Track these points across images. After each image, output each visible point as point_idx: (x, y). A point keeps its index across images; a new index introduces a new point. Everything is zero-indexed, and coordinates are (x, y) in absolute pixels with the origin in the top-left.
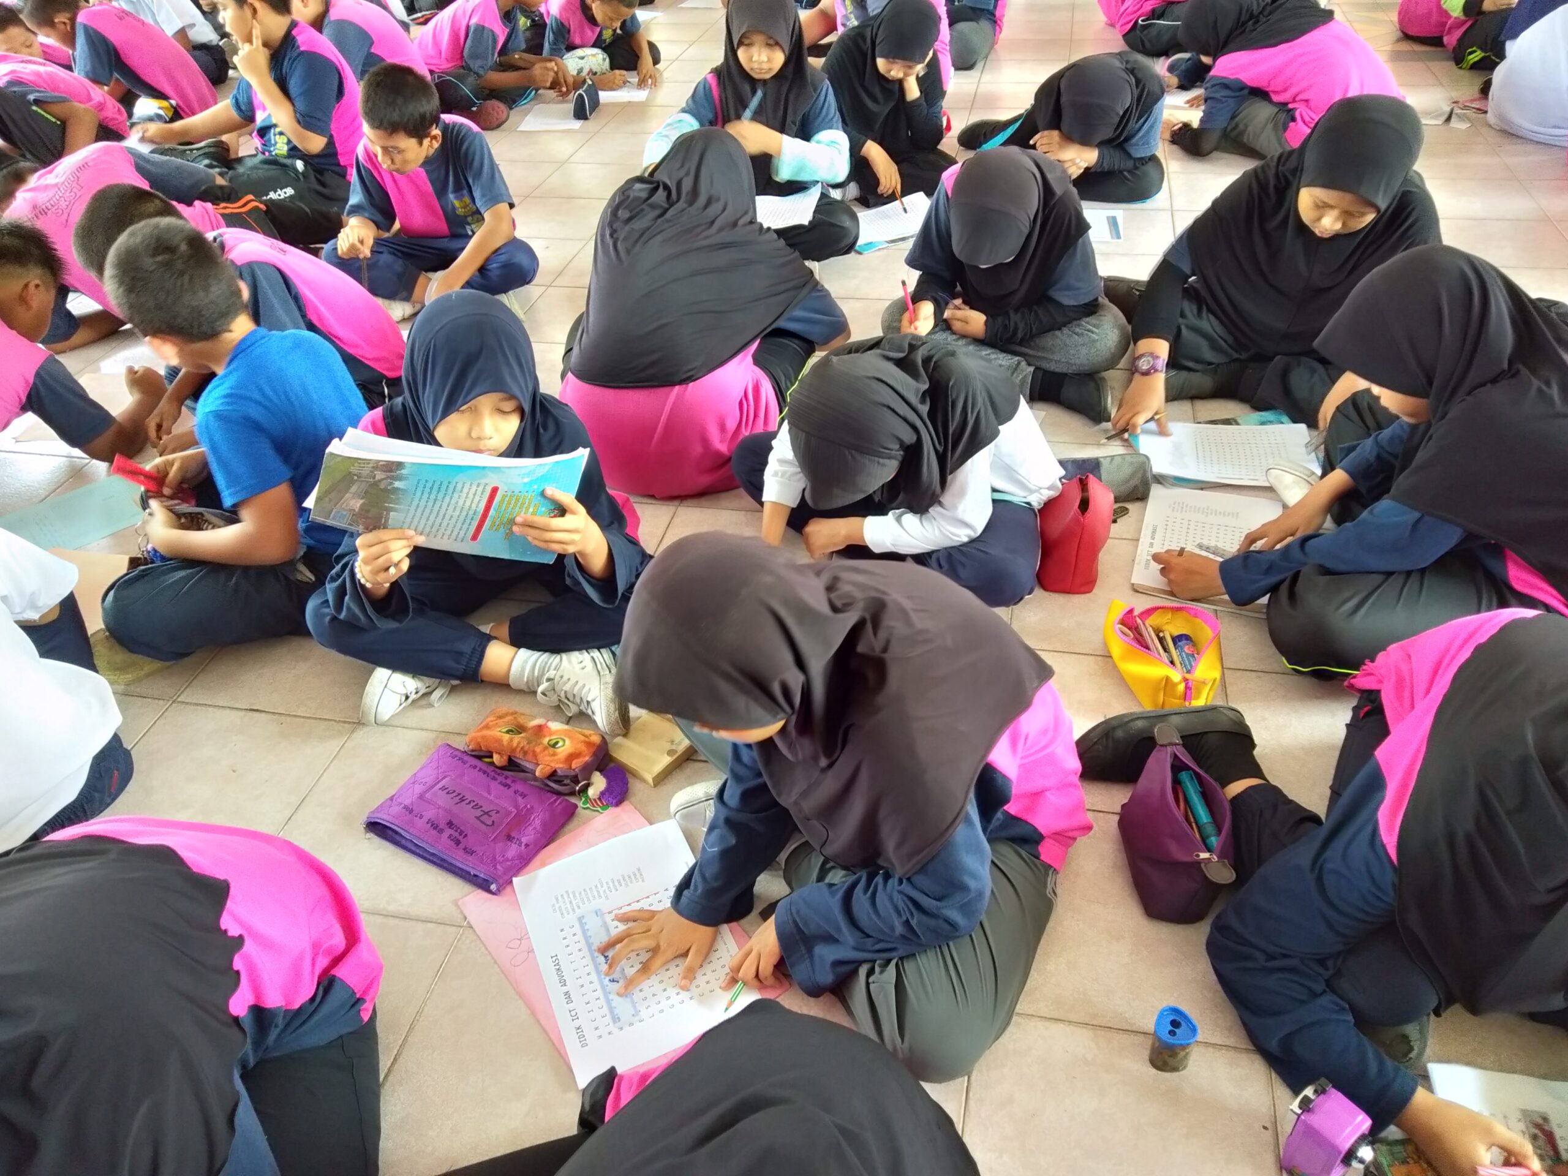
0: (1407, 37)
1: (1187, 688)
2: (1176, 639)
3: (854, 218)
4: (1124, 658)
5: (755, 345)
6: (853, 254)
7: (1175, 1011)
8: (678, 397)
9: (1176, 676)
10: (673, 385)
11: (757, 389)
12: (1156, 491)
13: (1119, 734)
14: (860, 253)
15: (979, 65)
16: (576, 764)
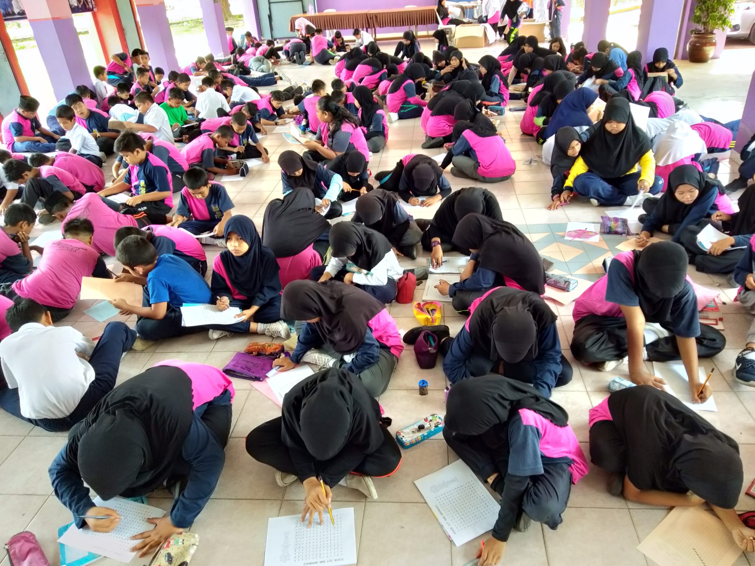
0: (524, 134)
1: (432, 320)
2: (432, 310)
3: (341, 206)
4: (417, 314)
5: (312, 244)
6: (341, 216)
7: (423, 381)
8: (293, 259)
9: (429, 317)
10: (290, 256)
11: (315, 256)
12: (430, 276)
13: (415, 332)
14: (343, 216)
15: (381, 151)
16: (277, 350)
